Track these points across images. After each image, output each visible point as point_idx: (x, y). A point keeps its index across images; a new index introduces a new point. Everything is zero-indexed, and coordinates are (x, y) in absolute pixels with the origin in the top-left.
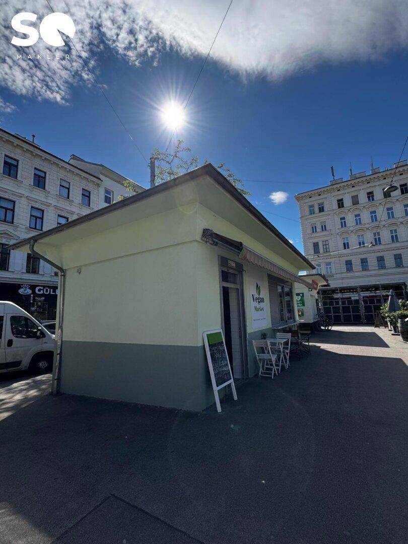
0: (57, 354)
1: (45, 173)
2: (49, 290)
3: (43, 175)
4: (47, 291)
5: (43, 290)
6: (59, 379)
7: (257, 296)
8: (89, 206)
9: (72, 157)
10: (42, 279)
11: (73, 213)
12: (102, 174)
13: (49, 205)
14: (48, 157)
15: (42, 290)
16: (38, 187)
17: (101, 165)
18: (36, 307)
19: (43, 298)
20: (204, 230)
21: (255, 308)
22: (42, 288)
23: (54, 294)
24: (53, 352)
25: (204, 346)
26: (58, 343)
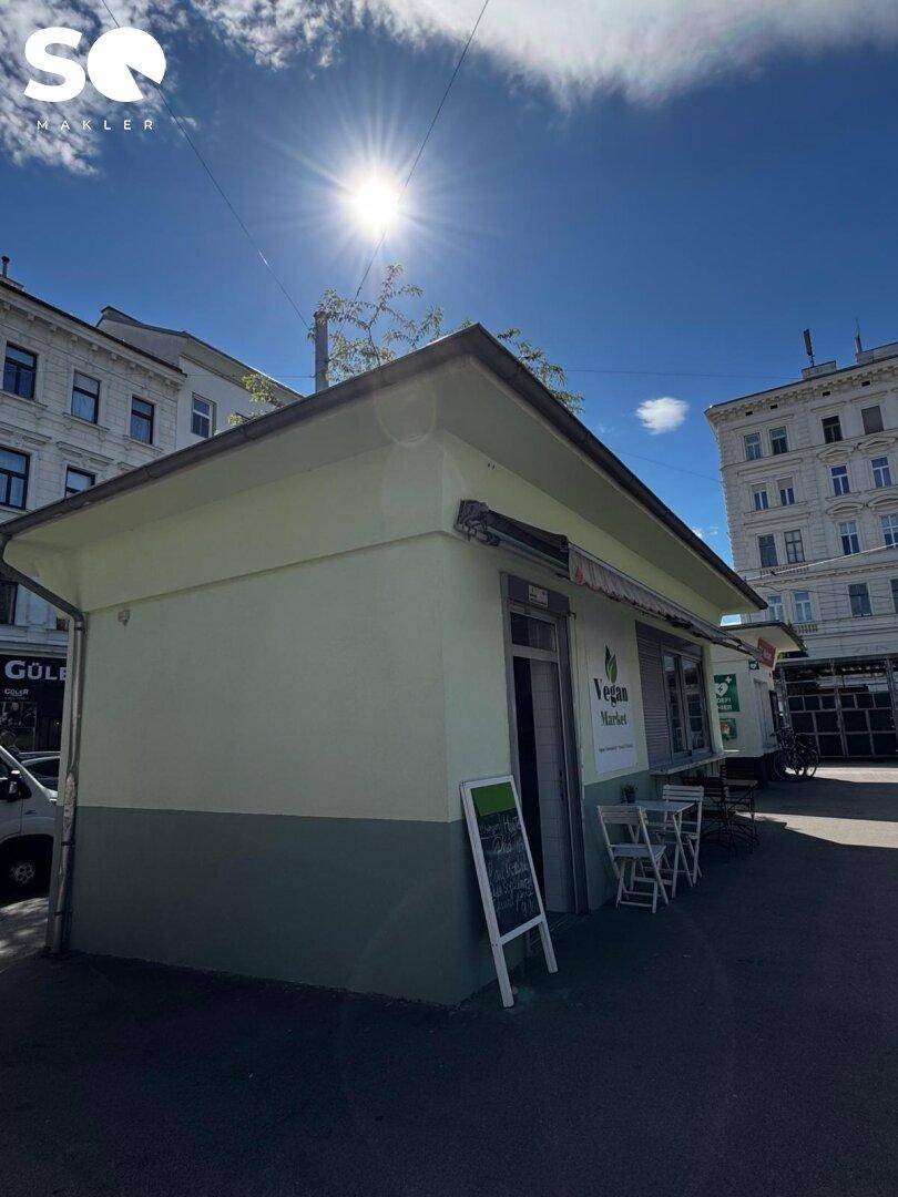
0: (64, 844)
1: (35, 356)
2: (40, 667)
3: (28, 361)
4: (35, 672)
5: (26, 668)
6: (66, 913)
7: (610, 685)
8: (151, 443)
9: (106, 313)
10: (24, 640)
11: (106, 462)
12: (186, 357)
13: (43, 441)
14: (44, 314)
15: (21, 667)
16: (16, 393)
17: (184, 335)
18: (5, 714)
19: (26, 691)
20: (463, 503)
21: (604, 716)
22: (22, 663)
23: (56, 678)
24: (50, 839)
25: (464, 822)
26: (66, 815)
